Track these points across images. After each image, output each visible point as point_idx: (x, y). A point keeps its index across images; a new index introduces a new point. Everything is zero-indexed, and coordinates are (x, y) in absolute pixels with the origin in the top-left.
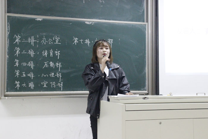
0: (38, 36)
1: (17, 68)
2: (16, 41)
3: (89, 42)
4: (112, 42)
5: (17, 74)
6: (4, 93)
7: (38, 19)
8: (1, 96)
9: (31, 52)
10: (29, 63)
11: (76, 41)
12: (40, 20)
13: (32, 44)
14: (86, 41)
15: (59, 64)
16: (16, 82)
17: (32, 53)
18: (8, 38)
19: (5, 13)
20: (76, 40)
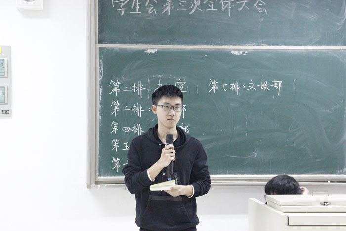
0: (149, 80)
1: (115, 136)
2: (114, 90)
3: (237, 88)
4: (280, 85)
5: (116, 146)
6: (96, 179)
7: (149, 51)
8: (91, 183)
9: (138, 108)
10: (135, 127)
11: (214, 87)
12: (153, 51)
13: (140, 94)
14: (232, 86)
15: (184, 127)
16: (114, 159)
17: (139, 110)
18: (100, 85)
19: (96, 43)
20: (214, 85)
